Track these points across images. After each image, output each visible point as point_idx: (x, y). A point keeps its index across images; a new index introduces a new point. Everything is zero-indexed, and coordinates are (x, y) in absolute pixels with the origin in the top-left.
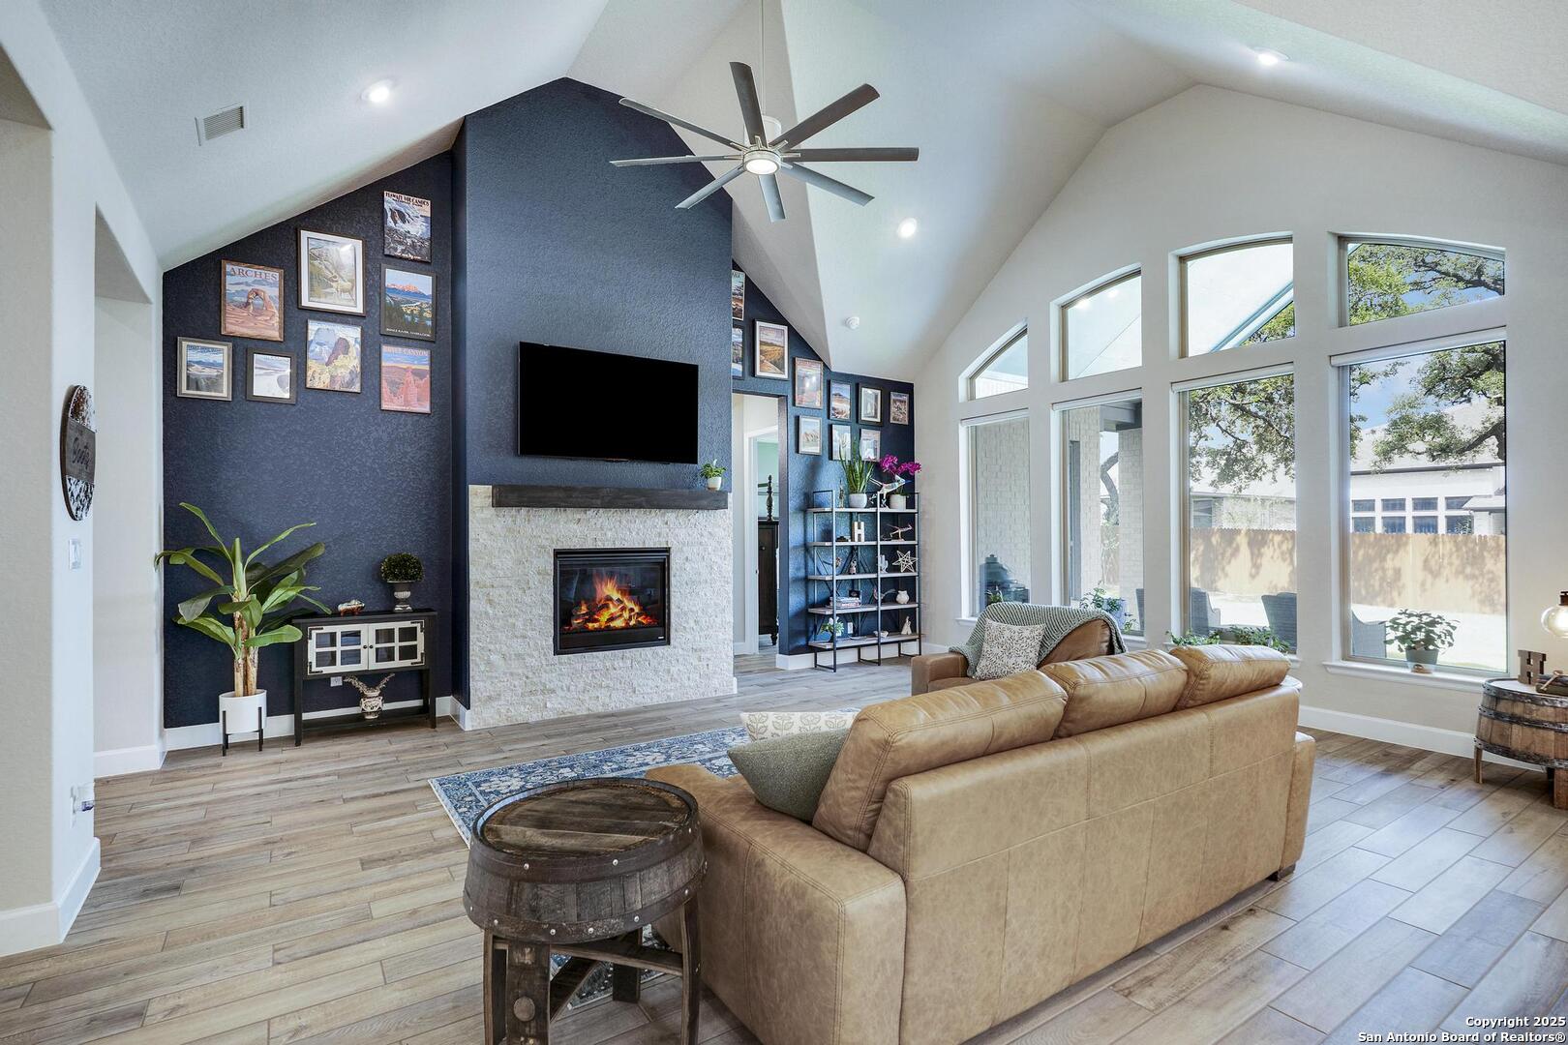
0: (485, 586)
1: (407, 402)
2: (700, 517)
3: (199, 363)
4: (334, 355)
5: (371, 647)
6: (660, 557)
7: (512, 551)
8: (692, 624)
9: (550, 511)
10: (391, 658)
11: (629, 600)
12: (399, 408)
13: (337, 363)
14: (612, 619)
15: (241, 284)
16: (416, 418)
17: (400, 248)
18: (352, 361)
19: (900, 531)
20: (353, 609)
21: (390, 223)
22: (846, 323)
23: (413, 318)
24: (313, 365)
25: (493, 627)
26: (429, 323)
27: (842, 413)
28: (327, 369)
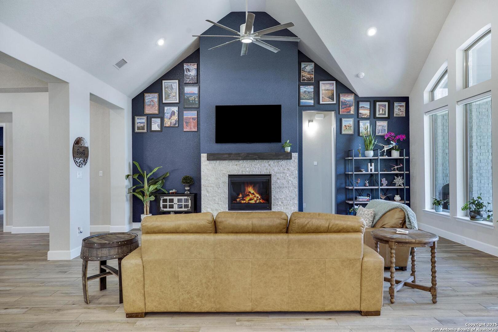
0: (206, 186)
1: (191, 129)
2: (283, 163)
3: (139, 123)
4: (171, 116)
5: (176, 204)
6: (267, 178)
7: (214, 175)
8: (280, 203)
9: (227, 161)
10: (181, 208)
11: (257, 193)
12: (188, 130)
13: (172, 118)
14: (251, 200)
15: (148, 99)
16: (193, 133)
17: (188, 80)
18: (175, 117)
19: (396, 167)
20: (174, 192)
21: (186, 73)
22: (357, 76)
23: (192, 101)
24: (166, 120)
25: (208, 200)
26: (197, 102)
27: (365, 115)
28: (169, 120)
